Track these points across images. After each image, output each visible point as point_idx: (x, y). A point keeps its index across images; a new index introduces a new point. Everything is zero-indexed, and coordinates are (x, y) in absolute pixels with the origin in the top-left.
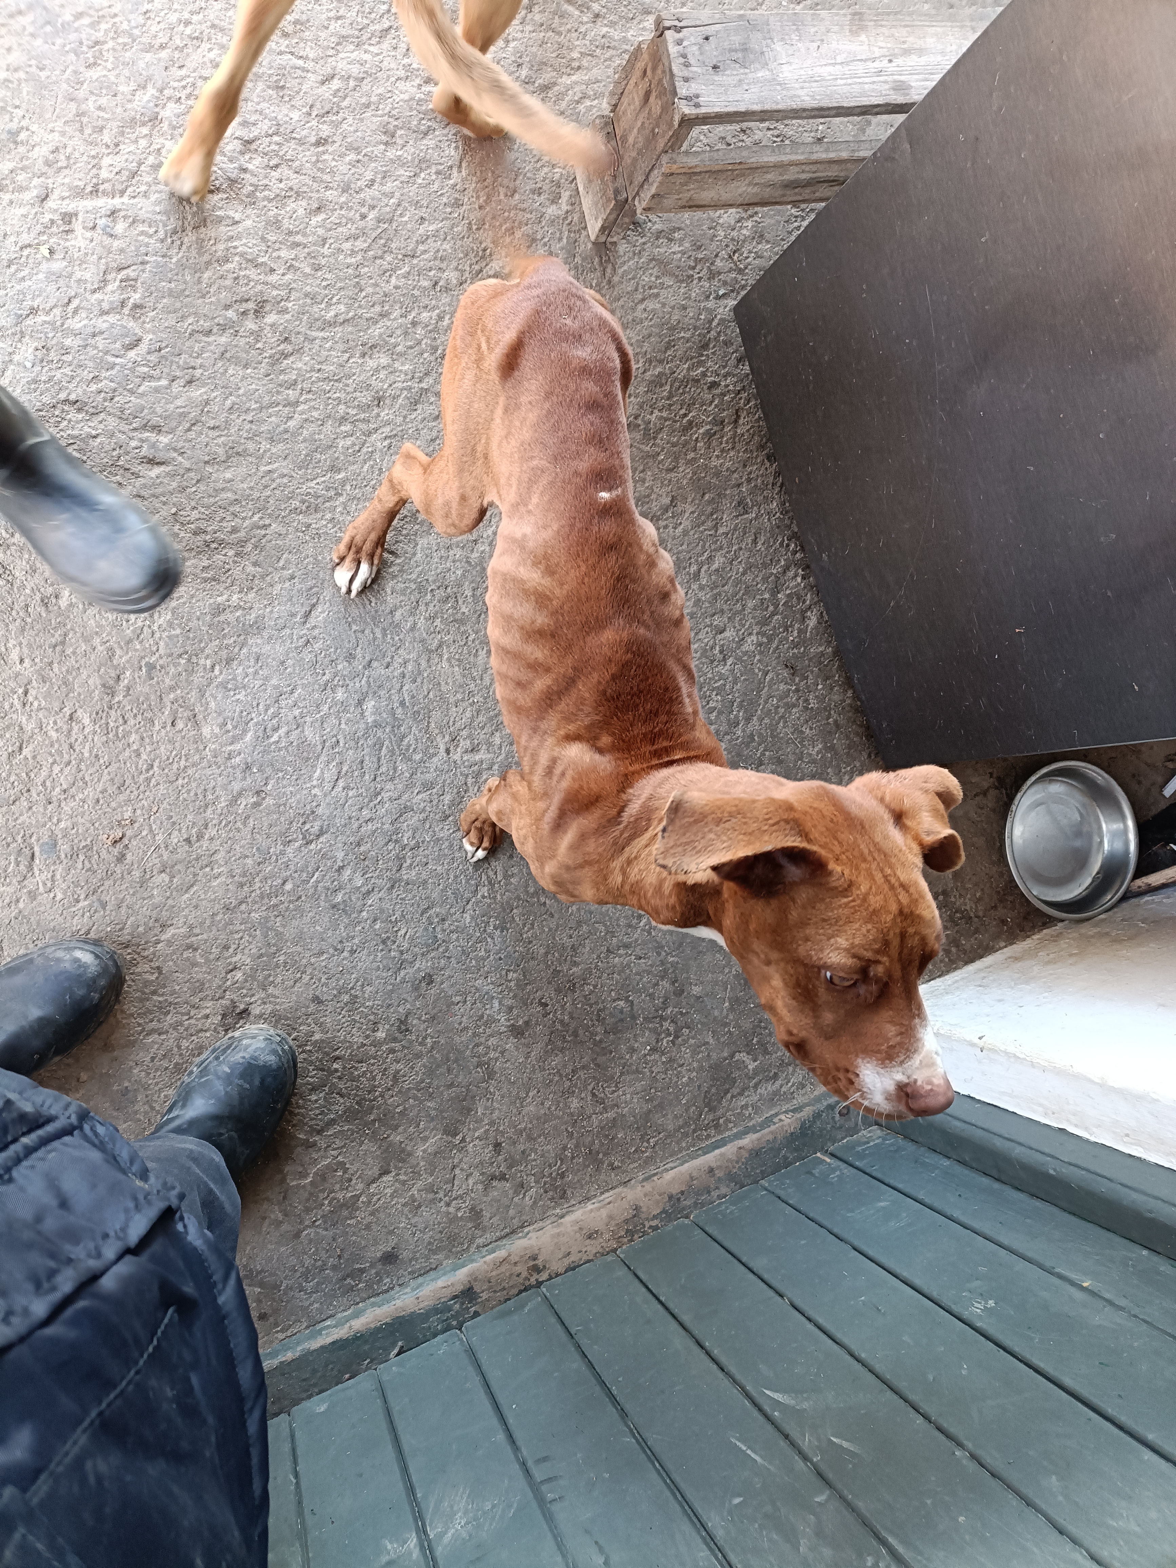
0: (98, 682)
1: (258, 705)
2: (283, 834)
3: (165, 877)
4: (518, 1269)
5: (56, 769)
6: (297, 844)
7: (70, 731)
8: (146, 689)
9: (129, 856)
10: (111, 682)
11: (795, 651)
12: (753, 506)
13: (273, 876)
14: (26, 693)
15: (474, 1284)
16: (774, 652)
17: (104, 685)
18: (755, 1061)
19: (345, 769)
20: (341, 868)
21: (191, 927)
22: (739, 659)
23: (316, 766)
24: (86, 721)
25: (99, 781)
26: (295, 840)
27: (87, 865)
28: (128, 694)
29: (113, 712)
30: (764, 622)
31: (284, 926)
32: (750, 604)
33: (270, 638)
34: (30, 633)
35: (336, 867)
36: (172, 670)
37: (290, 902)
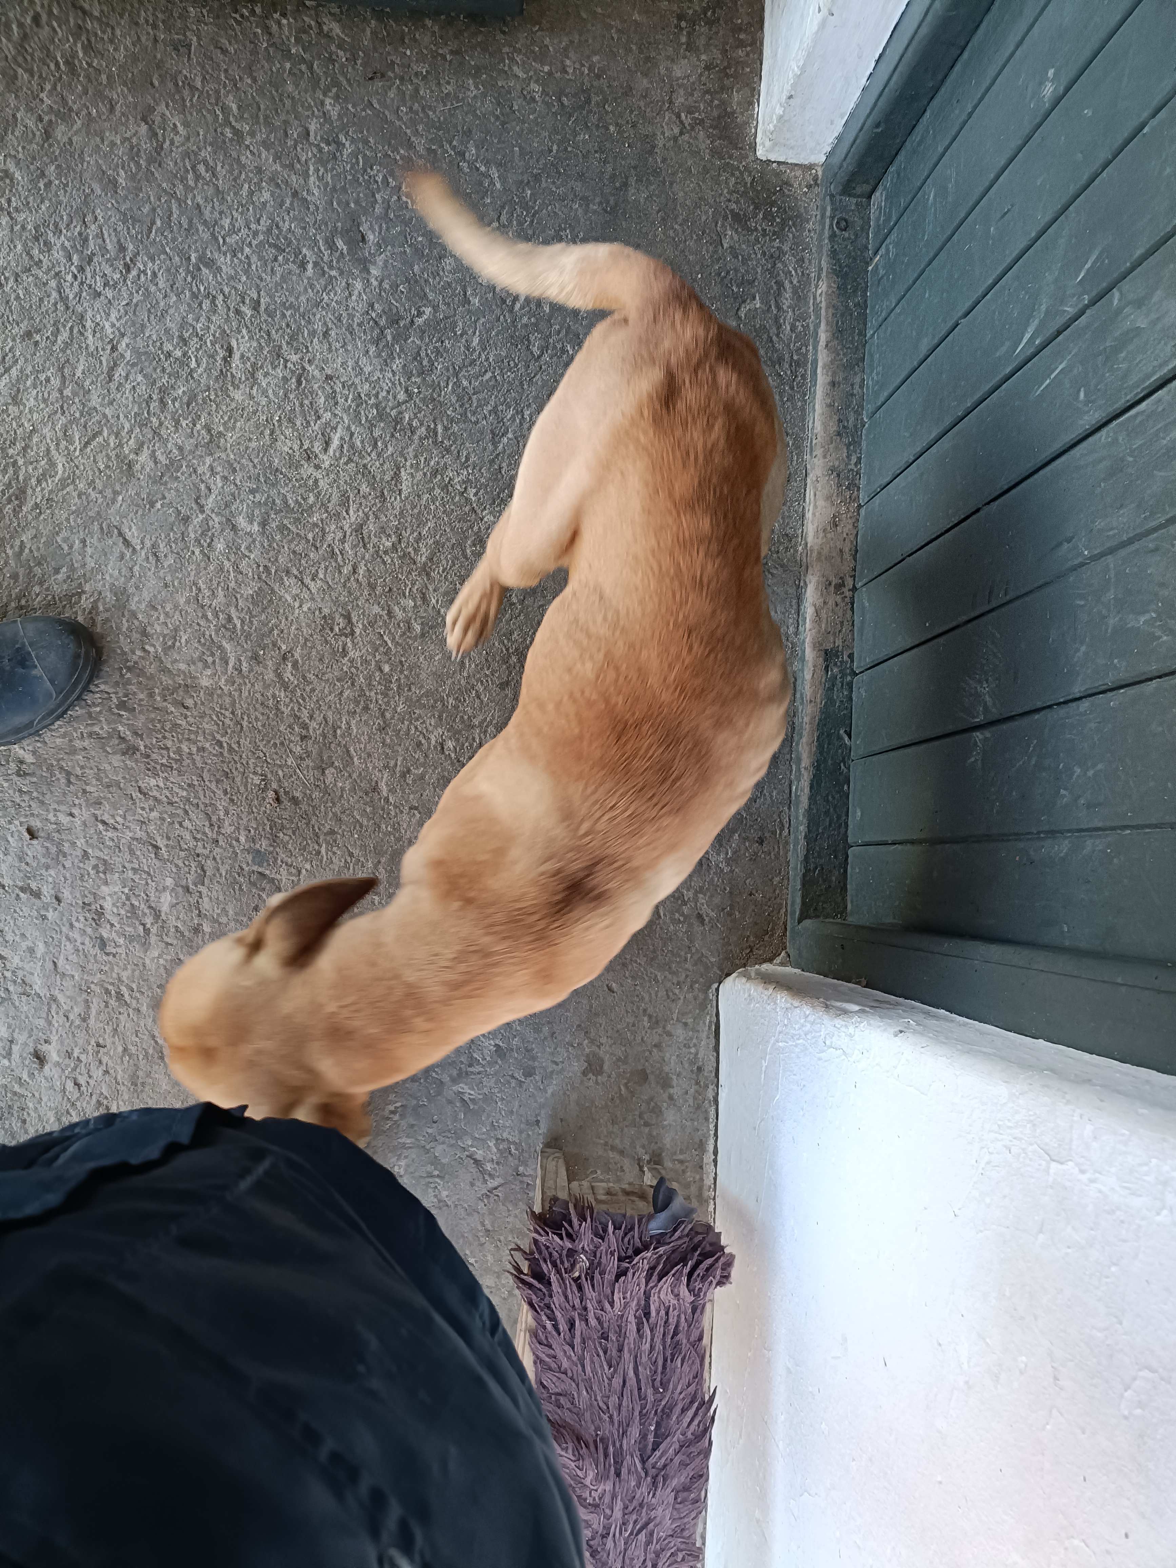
0: (118, 757)
1: (198, 624)
2: (334, 653)
3: (329, 772)
4: (831, 603)
5: (187, 823)
6: (349, 644)
7: (156, 799)
8: (142, 718)
9: (297, 794)
10: (123, 746)
11: (359, 62)
12: (185, 35)
13: (369, 678)
14: (104, 823)
15: (824, 647)
16: (350, 85)
17: (124, 754)
18: (754, 298)
19: (295, 572)
20: (389, 613)
21: (386, 767)
22: (344, 128)
23: (281, 598)
24: (153, 782)
25: (214, 793)
26: (345, 645)
27: (290, 832)
28: (141, 736)
29: (154, 756)
30: (315, 82)
31: (422, 687)
32: (290, 88)
33: (137, 588)
34: (48, 799)
35: (386, 617)
36: (133, 688)
37: (401, 672)
